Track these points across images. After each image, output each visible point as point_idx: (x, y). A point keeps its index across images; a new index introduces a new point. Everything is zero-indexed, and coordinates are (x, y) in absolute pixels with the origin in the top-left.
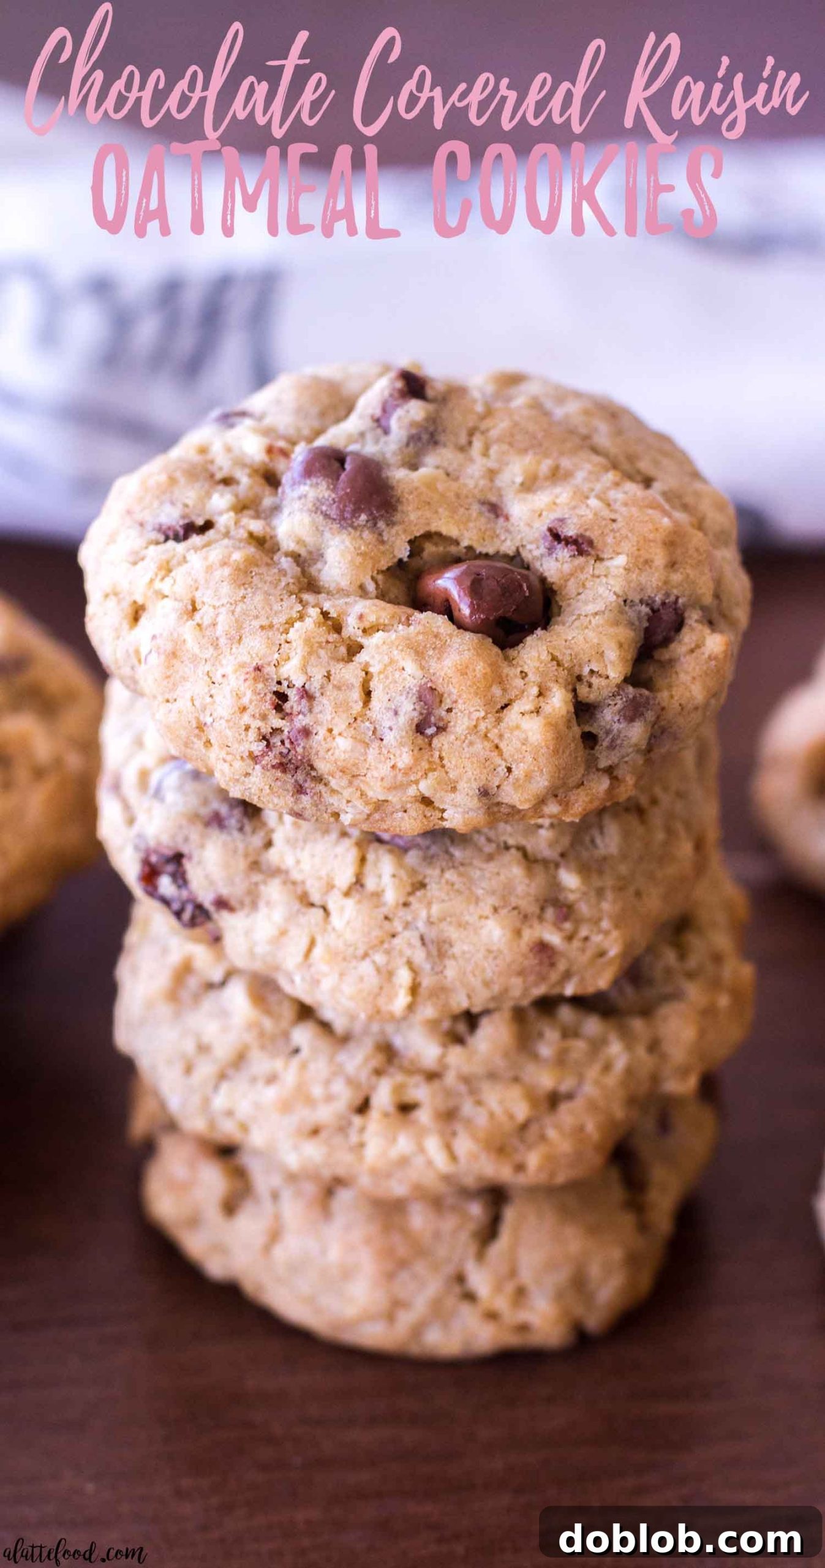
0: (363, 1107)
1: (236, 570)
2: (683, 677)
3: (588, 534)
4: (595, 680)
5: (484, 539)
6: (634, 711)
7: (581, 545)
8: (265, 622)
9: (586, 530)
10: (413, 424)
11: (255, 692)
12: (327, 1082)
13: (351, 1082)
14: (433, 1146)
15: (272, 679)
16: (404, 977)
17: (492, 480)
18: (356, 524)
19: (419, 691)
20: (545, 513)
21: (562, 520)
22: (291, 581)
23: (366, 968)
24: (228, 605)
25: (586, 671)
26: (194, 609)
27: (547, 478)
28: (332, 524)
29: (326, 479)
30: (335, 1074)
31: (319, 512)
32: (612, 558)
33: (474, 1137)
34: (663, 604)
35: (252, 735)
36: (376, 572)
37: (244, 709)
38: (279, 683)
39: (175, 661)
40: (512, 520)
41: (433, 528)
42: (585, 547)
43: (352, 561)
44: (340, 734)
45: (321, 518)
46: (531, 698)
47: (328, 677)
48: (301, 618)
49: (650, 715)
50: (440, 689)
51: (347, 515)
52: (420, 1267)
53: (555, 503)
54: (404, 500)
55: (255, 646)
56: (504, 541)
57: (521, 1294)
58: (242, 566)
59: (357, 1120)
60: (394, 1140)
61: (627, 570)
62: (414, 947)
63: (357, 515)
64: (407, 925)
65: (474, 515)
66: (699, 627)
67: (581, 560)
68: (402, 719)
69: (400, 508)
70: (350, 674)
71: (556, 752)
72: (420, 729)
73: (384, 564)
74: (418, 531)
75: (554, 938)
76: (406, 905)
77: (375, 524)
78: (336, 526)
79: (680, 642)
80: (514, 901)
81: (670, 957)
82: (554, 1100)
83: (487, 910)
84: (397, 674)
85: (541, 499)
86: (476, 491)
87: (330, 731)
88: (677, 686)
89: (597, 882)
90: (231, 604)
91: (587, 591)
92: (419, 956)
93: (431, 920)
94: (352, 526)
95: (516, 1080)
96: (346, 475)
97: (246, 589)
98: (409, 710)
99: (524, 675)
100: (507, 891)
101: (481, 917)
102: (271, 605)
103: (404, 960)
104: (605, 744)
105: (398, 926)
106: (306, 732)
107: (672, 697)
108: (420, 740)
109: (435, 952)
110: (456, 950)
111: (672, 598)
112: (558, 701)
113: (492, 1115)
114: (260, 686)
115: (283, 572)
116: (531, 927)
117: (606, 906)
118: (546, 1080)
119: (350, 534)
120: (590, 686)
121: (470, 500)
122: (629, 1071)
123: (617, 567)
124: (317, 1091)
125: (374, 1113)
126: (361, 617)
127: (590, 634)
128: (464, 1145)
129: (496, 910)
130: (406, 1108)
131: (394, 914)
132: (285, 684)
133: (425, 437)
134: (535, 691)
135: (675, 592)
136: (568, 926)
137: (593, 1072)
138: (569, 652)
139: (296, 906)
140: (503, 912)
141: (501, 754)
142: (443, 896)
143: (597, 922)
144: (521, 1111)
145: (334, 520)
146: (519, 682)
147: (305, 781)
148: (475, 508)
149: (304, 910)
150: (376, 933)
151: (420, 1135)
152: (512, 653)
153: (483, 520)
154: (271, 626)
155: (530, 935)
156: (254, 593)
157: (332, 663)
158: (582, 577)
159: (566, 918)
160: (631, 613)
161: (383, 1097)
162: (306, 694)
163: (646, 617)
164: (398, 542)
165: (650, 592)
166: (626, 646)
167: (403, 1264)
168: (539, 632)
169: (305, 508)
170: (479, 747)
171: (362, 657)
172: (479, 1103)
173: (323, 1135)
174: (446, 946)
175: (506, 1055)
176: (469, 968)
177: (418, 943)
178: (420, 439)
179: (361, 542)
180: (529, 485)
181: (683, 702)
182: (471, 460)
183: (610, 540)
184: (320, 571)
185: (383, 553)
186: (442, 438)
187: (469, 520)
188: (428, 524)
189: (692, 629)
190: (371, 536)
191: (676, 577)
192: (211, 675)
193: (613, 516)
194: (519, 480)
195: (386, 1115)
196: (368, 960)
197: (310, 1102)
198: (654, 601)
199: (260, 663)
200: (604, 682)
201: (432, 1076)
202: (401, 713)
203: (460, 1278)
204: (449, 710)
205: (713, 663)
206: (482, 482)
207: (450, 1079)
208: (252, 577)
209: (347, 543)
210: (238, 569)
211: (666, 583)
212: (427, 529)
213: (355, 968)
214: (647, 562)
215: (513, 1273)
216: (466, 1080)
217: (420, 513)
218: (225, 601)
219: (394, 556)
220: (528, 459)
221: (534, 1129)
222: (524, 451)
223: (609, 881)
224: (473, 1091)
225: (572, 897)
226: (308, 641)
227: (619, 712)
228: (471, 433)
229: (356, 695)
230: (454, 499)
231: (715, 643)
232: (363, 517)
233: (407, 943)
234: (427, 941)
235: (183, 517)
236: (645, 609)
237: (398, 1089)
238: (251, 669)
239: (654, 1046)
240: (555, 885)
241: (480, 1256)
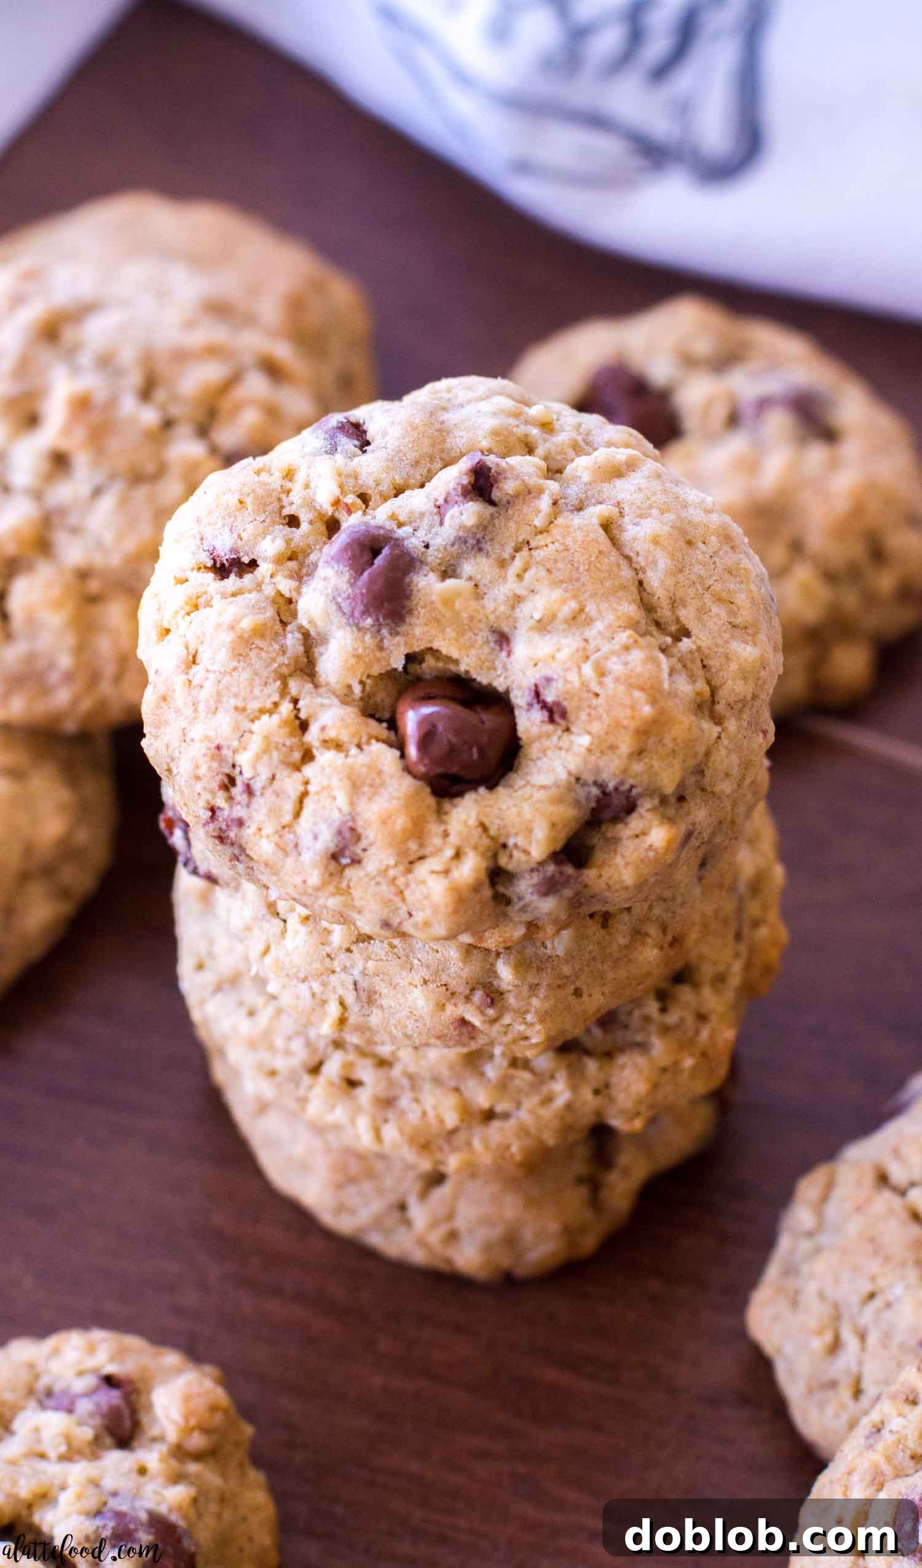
0: (315, 1069)
1: (239, 637)
2: (619, 860)
3: (565, 703)
4: (516, 853)
5: (482, 669)
6: (550, 887)
7: (555, 713)
8: (240, 704)
9: (565, 699)
10: (462, 527)
11: (210, 768)
12: (289, 1039)
13: (309, 1044)
14: (363, 1125)
15: (228, 763)
16: (333, 1010)
17: (513, 608)
18: (361, 625)
19: (340, 826)
20: (540, 665)
21: (549, 680)
22: (286, 662)
23: (303, 989)
24: (218, 673)
25: (511, 842)
26: (194, 662)
27: (566, 621)
28: (342, 617)
29: (351, 571)
30: (298, 1033)
31: (334, 602)
32: (579, 735)
33: (401, 1131)
34: (616, 789)
35: (202, 803)
36: (365, 675)
37: (198, 778)
38: (234, 766)
39: (163, 704)
40: (512, 657)
41: (435, 646)
42: (557, 717)
43: (346, 661)
44: (268, 836)
45: (334, 607)
46: (444, 860)
47: (273, 778)
48: (271, 713)
49: (568, 892)
50: (360, 830)
51: (356, 614)
52: (367, 1186)
53: (553, 658)
54: (416, 613)
55: (222, 725)
56: (499, 676)
57: (453, 1236)
58: (246, 635)
59: (307, 1079)
60: (333, 1108)
61: (589, 750)
62: (347, 989)
63: (365, 617)
64: (345, 969)
65: (480, 642)
66: (649, 816)
67: (550, 727)
68: (320, 845)
69: (408, 620)
70: (291, 784)
71: (456, 912)
72: (335, 857)
73: (376, 670)
74: (418, 646)
75: (476, 1020)
76: (349, 950)
77: (379, 631)
78: (344, 621)
79: (626, 824)
80: (445, 979)
81: (652, 1007)
82: (489, 1116)
83: (417, 980)
84: (328, 802)
85: (544, 646)
86: (492, 617)
87: (260, 829)
88: (610, 866)
89: (532, 978)
90: (220, 673)
91: (545, 759)
92: (350, 998)
93: (366, 971)
94: (357, 625)
95: (457, 1090)
96: (369, 574)
97: (239, 661)
98: (327, 839)
99: (446, 834)
100: (441, 968)
101: (411, 984)
102: (252, 686)
103: (337, 996)
104: (517, 907)
105: (337, 965)
106: (240, 823)
107: (600, 876)
108: (333, 866)
109: (364, 998)
110: (384, 1002)
111: (626, 787)
112: (470, 869)
113: (424, 1114)
114: (215, 765)
115: (283, 651)
116: (455, 1005)
117: (535, 1002)
118: (482, 1099)
119: (353, 632)
120: (511, 856)
121: (482, 626)
122: (569, 1107)
123: (580, 746)
124: (279, 1042)
125: (322, 1079)
126: (323, 729)
127: (526, 808)
128: (390, 1133)
129: (425, 982)
130: (352, 1083)
131: (336, 955)
132: (238, 769)
133: (471, 542)
134: (449, 853)
135: (631, 781)
136: (491, 1012)
137: (531, 1102)
138: (498, 822)
139: (264, 911)
140: (431, 986)
141: (404, 900)
142: (382, 953)
143: (522, 1013)
144: (451, 1120)
145: (345, 614)
146: (437, 841)
147: (241, 855)
148: (485, 634)
149: (269, 917)
150: (317, 965)
151: (357, 1110)
152: (447, 806)
153: (486, 650)
154: (244, 709)
155: (453, 1011)
156: (244, 669)
157: (281, 767)
158: (547, 743)
159: (492, 1004)
160: (581, 792)
161: (333, 1067)
162: (249, 790)
163: (595, 799)
164: (396, 653)
165: (605, 776)
166: (560, 827)
167: (352, 1180)
168: (482, 790)
169: (325, 592)
170: (385, 889)
171: (309, 770)
172: (417, 1100)
173: (278, 1079)
174: (377, 996)
175: (451, 1068)
176: (393, 1021)
177: (351, 987)
178: (466, 542)
179: (361, 644)
180: (543, 626)
181: (610, 883)
182: (505, 579)
183: (583, 716)
184: (322, 654)
185: (379, 660)
186: (487, 546)
187: (472, 646)
188: (431, 641)
189: (642, 817)
190: (371, 641)
191: (637, 767)
192: (185, 732)
193: (598, 691)
194: (537, 616)
195: (331, 1084)
196: (306, 984)
197: (271, 1048)
198: (607, 786)
199: (223, 743)
200: (523, 857)
201: (383, 1063)
202: (321, 839)
203: (403, 1207)
204: (364, 850)
205: (651, 854)
206: (502, 608)
207: (396, 1072)
208: (251, 649)
209: (349, 641)
210: (241, 637)
211: (625, 771)
212: (429, 646)
213: (295, 986)
214: (613, 748)
215: (450, 1216)
216: (411, 1077)
217: (426, 629)
218: (216, 667)
219: (389, 665)
220: (557, 594)
221: (461, 1137)
222: (557, 583)
223: (546, 980)
224: (414, 1088)
225: (504, 986)
226: (267, 738)
227: (534, 886)
228: (517, 550)
229: (289, 807)
230: (466, 622)
231: (659, 836)
232: (369, 621)
233: (341, 985)
234: (359, 986)
235: (233, 550)
236: (595, 791)
237: (348, 1066)
238: (213, 746)
239: (602, 1090)
240: (492, 972)
241: (424, 1194)
